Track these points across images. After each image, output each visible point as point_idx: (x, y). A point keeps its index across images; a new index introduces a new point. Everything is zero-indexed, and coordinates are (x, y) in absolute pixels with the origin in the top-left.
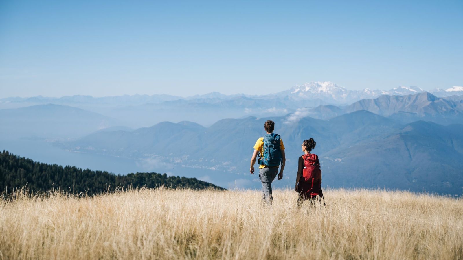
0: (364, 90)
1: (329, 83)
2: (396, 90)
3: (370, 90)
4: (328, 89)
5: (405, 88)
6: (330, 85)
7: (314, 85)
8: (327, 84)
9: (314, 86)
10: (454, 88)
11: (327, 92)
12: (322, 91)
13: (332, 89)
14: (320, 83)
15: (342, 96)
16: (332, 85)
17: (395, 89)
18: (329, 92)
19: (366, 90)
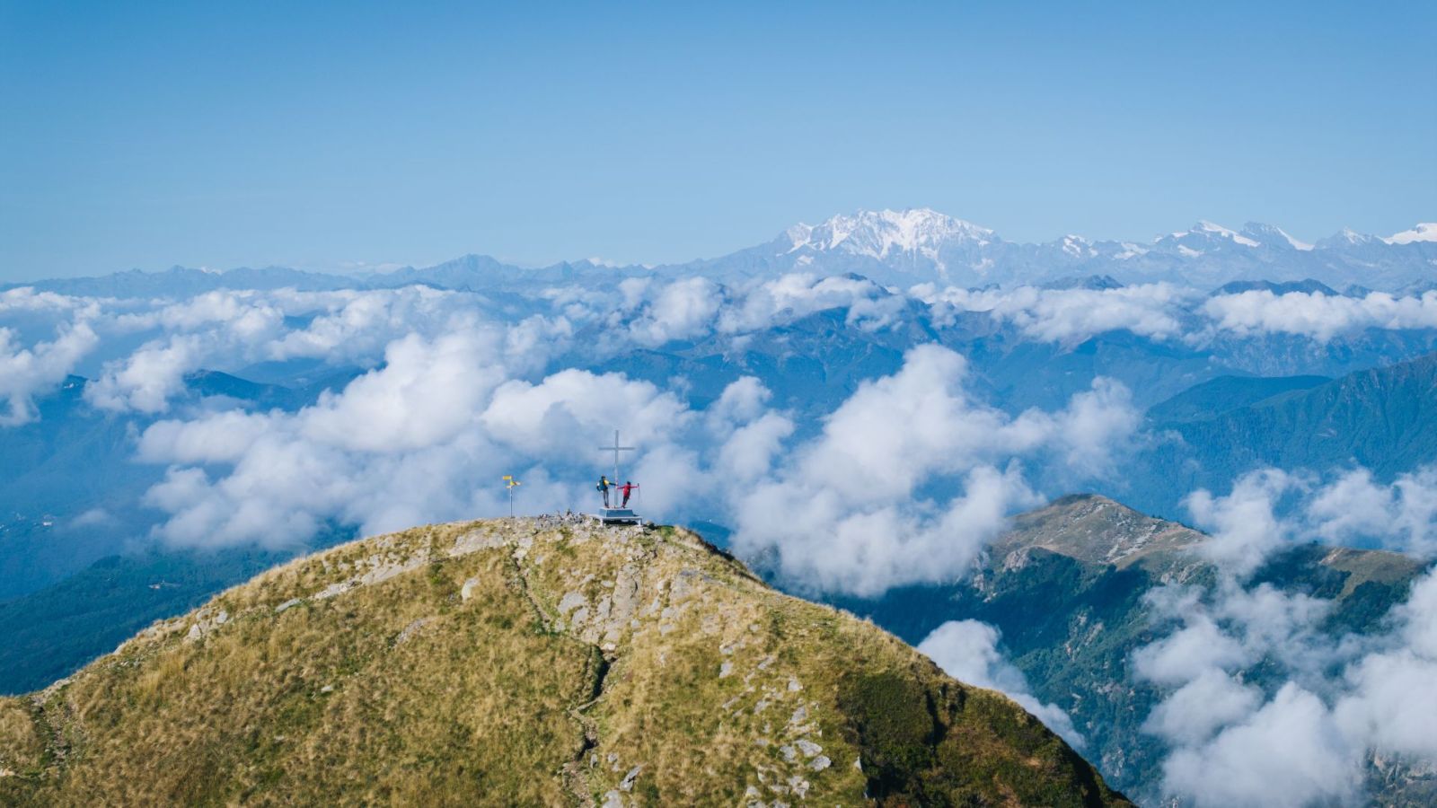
0: (1061, 242)
1: (928, 216)
2: (1182, 240)
3: (1082, 240)
4: (922, 239)
5: (1219, 233)
6: (928, 223)
7: (867, 222)
8: (920, 220)
9: (863, 226)
10: (1419, 230)
11: (918, 250)
12: (895, 247)
13: (936, 237)
14: (888, 215)
15: (975, 267)
16: (939, 222)
17: (1177, 235)
18: (923, 248)
19: (1068, 242)
